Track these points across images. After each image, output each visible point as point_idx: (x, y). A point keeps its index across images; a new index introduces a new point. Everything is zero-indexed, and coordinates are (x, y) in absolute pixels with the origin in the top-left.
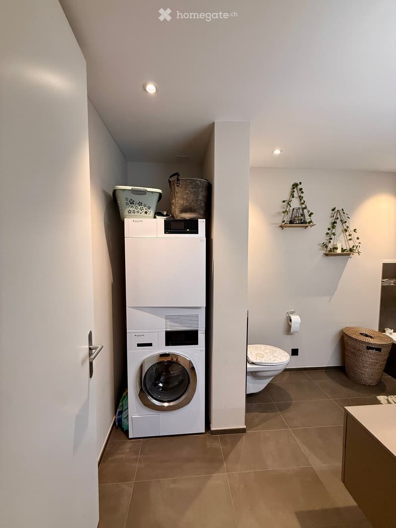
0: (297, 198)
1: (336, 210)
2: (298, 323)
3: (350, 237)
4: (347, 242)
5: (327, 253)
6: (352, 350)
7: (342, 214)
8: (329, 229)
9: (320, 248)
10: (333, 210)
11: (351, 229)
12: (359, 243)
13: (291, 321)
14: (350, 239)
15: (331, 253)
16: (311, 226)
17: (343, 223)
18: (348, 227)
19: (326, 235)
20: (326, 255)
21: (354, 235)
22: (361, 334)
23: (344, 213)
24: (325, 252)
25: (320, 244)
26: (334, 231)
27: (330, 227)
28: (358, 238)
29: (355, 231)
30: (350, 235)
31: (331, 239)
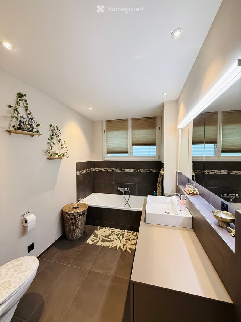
0: (22, 107)
1: (52, 126)
2: (33, 221)
3: (62, 147)
4: (60, 150)
5: (49, 157)
6: (71, 221)
7: (56, 130)
8: (49, 140)
9: (45, 153)
10: (51, 126)
11: (62, 141)
12: (67, 151)
13: (26, 222)
14: (62, 148)
15: (51, 157)
16: (39, 135)
17: (57, 136)
18: (60, 139)
19: (47, 144)
20: (49, 159)
21: (64, 145)
22: (73, 208)
23: (58, 129)
24: (48, 157)
25: (44, 151)
26: (52, 141)
27: (49, 138)
28: (66, 148)
29: (64, 143)
30: (62, 145)
31: (52, 147)
